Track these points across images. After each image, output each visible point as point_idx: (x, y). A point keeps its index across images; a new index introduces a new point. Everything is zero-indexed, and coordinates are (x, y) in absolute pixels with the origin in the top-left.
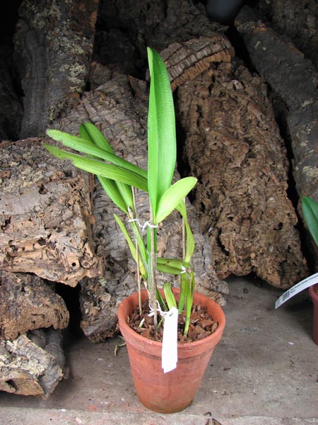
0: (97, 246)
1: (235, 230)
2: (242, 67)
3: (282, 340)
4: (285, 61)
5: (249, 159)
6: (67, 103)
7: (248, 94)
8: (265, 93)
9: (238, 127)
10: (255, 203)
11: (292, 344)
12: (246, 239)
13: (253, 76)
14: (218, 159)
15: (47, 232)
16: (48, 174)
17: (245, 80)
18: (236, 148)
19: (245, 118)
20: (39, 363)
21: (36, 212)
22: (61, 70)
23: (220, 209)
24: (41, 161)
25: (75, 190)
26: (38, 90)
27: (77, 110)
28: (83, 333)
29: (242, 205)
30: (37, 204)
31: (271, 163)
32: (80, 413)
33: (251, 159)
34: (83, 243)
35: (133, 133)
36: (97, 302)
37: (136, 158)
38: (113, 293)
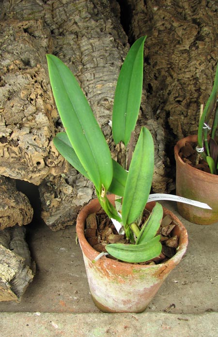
1: (183, 114)
5: (197, 42)
9: (186, 7)
10: (203, 88)
12: (193, 123)
14: (166, 39)
15: (9, 130)
16: (4, 63)
18: (185, 29)
20: (9, 266)
23: (168, 92)
25: (36, 82)
28: (45, 224)
29: (189, 88)
32: (55, 316)
33: (200, 42)
34: (48, 141)
35: (87, 14)
36: (58, 194)
37: (91, 41)
38: (73, 184)
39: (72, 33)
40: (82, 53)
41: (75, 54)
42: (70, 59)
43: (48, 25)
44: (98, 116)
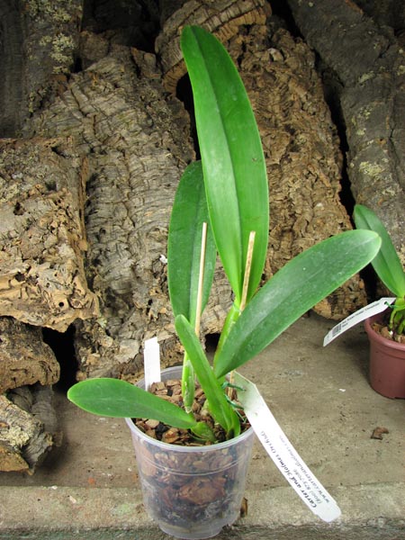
0: (94, 276)
1: (273, 246)
2: (281, 30)
3: (331, 386)
4: (338, 21)
5: (291, 153)
6: (50, 88)
7: (289, 67)
8: (311, 63)
9: (277, 111)
10: (298, 211)
11: (343, 391)
12: (288, 257)
13: (296, 41)
15: (26, 265)
16: (25, 188)
17: (285, 47)
18: (274, 139)
19: (286, 98)
20: (22, 430)
21: (11, 238)
22: (41, 43)
24: (16, 170)
25: (60, 208)
26: (13, 71)
27: (63, 98)
29: (282, 214)
30: (11, 228)
31: (319, 158)
32: (75, 490)
33: (294, 153)
34: (71, 277)
35: (137, 126)
36: (96, 348)
37: (141, 159)
38: (115, 335)
39: (118, 150)
40: (130, 175)
41: (120, 176)
42: (113, 183)
43: (87, 142)
44: (147, 250)
